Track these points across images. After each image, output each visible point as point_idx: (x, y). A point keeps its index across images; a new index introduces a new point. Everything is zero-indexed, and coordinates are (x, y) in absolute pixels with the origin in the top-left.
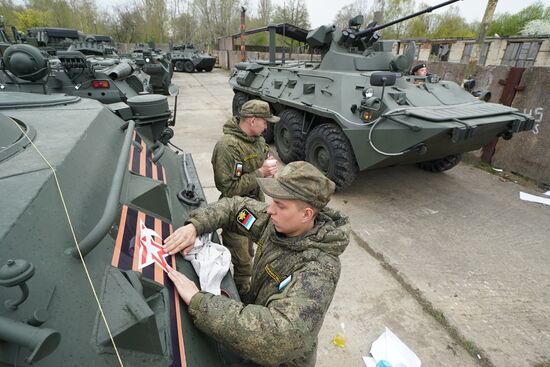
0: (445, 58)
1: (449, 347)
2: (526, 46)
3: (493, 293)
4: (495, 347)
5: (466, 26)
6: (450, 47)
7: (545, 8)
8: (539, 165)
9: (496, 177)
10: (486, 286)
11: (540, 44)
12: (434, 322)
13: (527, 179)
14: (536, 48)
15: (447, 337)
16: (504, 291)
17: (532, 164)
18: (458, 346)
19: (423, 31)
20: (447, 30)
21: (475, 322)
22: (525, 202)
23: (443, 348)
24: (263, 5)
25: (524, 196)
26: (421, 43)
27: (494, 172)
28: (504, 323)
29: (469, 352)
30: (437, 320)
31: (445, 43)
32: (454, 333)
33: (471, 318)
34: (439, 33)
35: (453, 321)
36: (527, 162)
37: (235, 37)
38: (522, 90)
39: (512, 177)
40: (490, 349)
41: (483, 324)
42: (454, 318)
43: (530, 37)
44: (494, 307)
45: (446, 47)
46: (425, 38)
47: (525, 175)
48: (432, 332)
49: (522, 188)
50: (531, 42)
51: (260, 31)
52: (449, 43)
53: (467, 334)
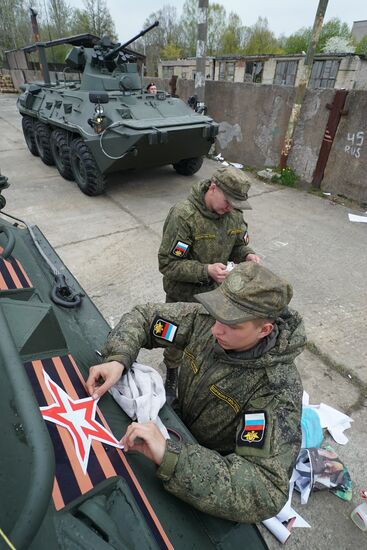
0: (259, 77)
1: (325, 375)
2: (328, 64)
3: (348, 315)
4: (359, 364)
5: (274, 41)
6: (263, 65)
7: (341, 25)
8: (360, 187)
9: (327, 201)
10: (342, 310)
11: (340, 62)
12: (310, 354)
13: (351, 200)
14: (336, 67)
15: (322, 365)
16: (356, 311)
17: (355, 186)
18: (332, 372)
19: (235, 46)
20: (258, 46)
21: (341, 346)
22: (354, 223)
23: (320, 376)
24: (54, 6)
25: (353, 218)
26: (237, 60)
27: (325, 197)
28: (362, 340)
29: (342, 375)
30: (311, 351)
31: (259, 60)
32: (326, 360)
33: (337, 342)
34: (250, 50)
35: (324, 349)
36: (351, 184)
37: (27, 51)
38: (346, 114)
39: (340, 199)
40: (357, 367)
41: (346, 346)
42: (324, 346)
43: (331, 55)
44: (352, 328)
45: (259, 64)
46: (238, 55)
47: (350, 197)
48: (310, 364)
49: (349, 210)
50: (333, 60)
51: (58, 43)
52: (262, 61)
53: (337, 358)
